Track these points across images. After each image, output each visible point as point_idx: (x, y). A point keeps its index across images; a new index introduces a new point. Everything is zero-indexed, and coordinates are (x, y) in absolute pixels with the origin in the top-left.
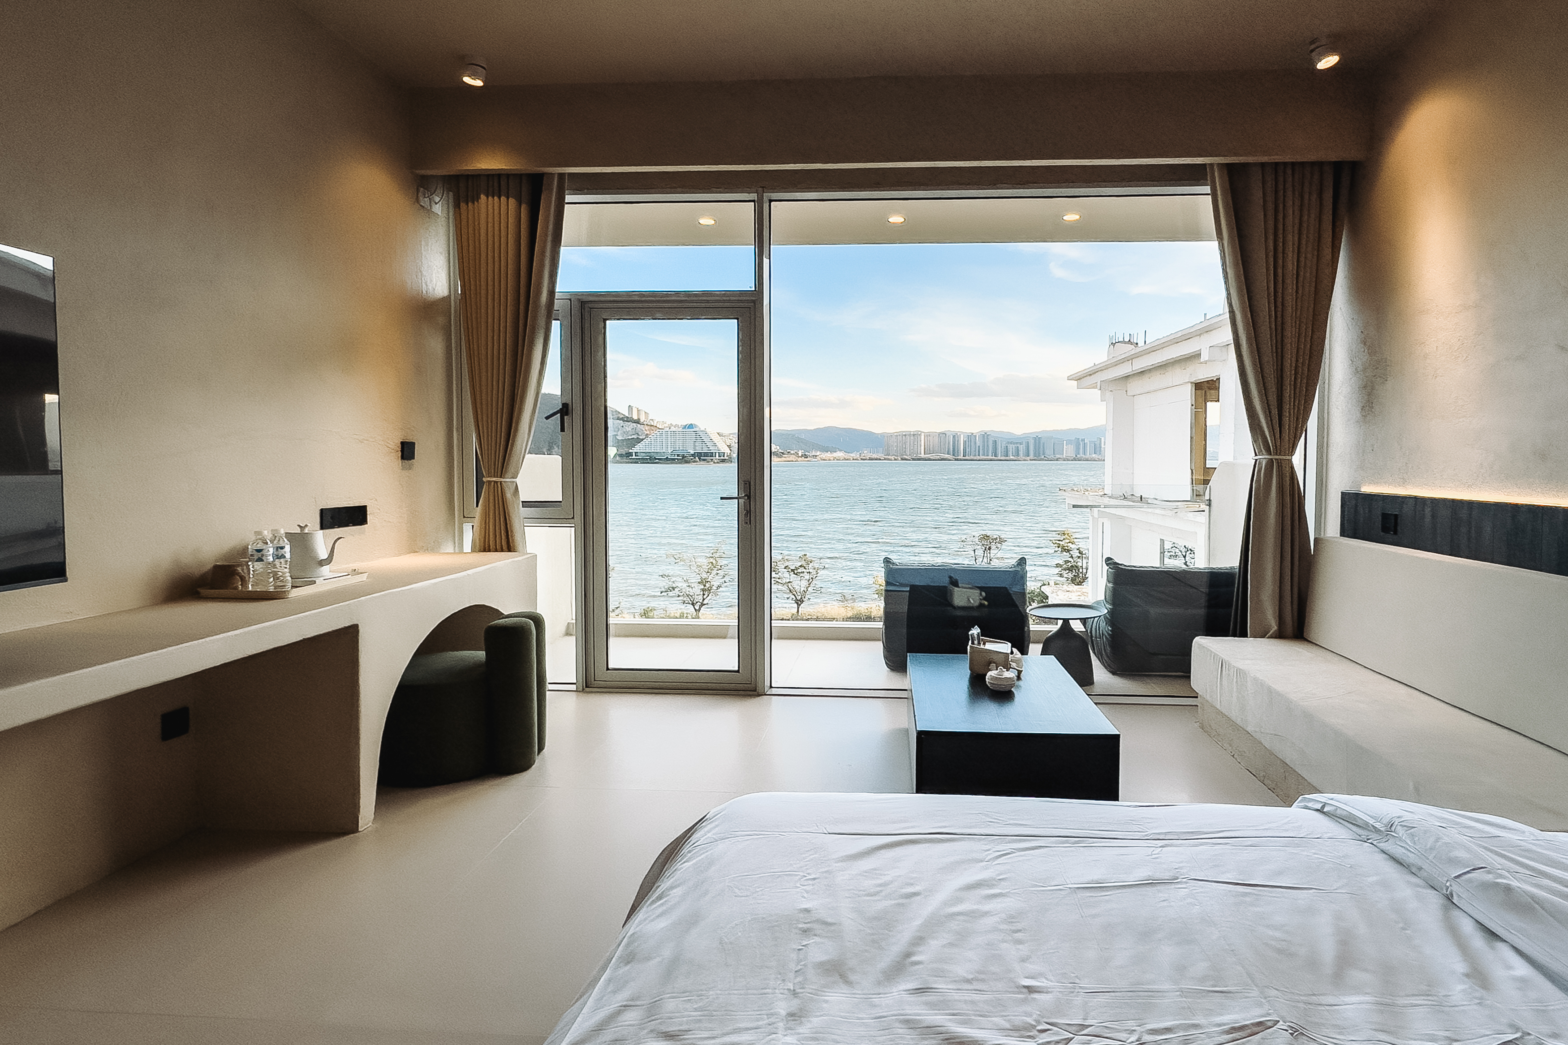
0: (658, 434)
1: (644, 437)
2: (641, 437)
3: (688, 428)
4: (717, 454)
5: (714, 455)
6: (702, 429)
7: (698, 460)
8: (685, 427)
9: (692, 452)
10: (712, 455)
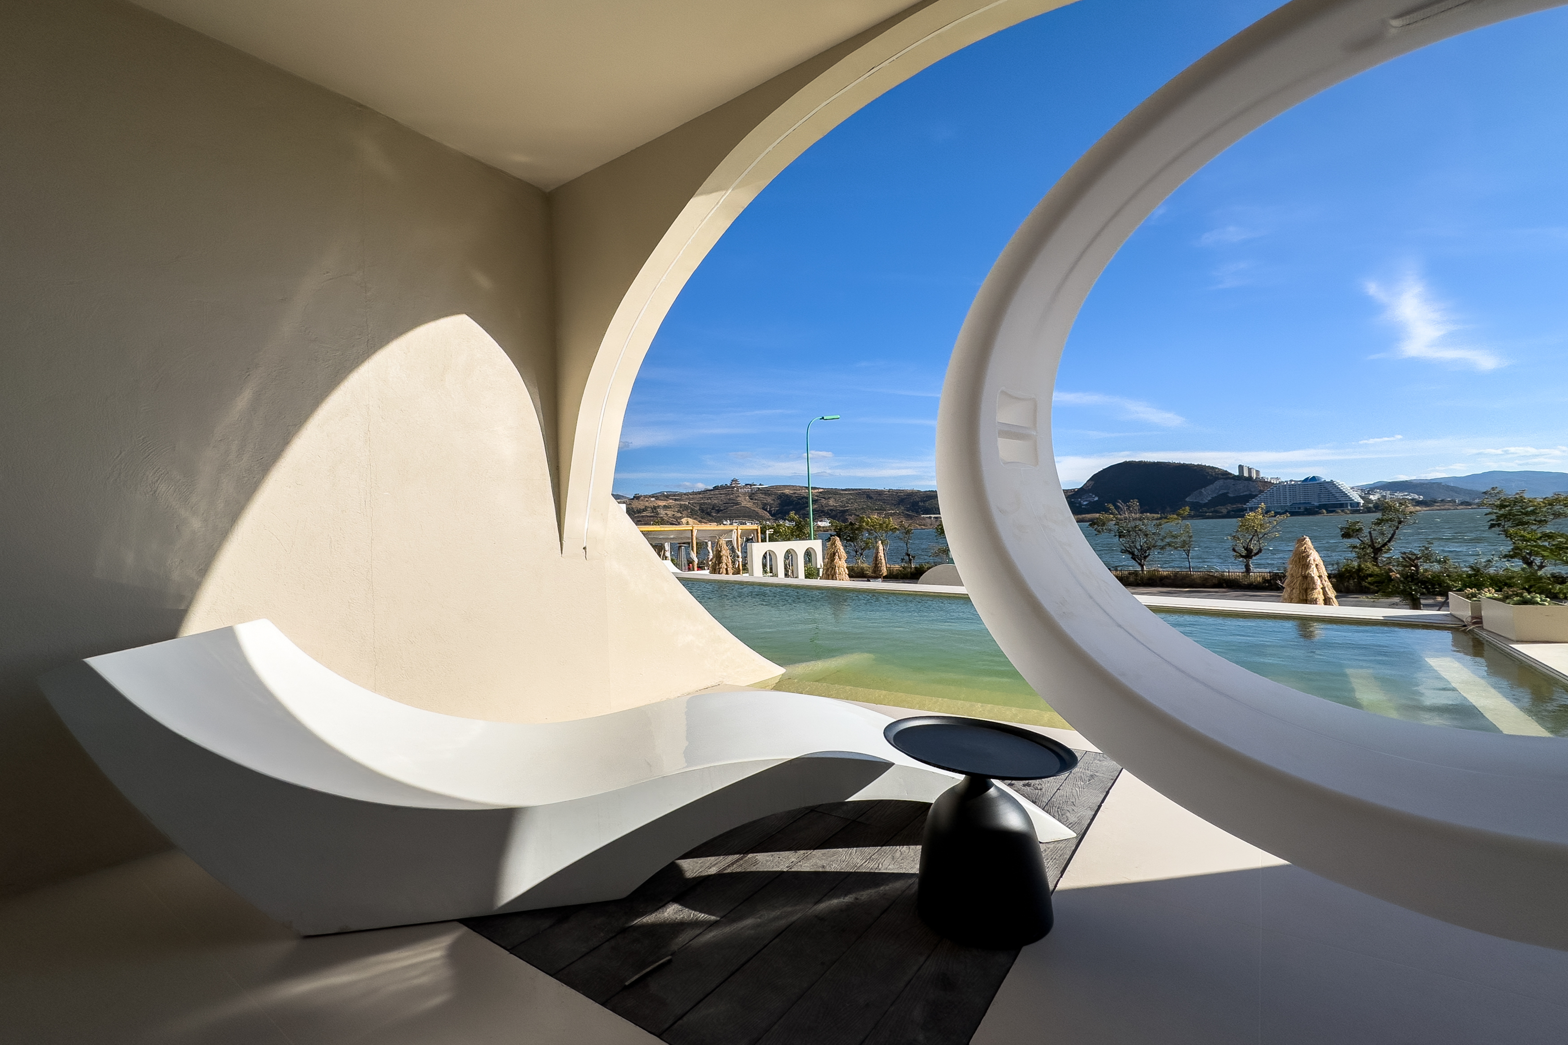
0: (1275, 489)
1: (1258, 493)
2: (1254, 494)
3: (1309, 481)
4: (1349, 505)
5: (1345, 506)
6: (1327, 481)
7: (1324, 511)
8: (1306, 480)
9: (1316, 504)
10: (1342, 506)
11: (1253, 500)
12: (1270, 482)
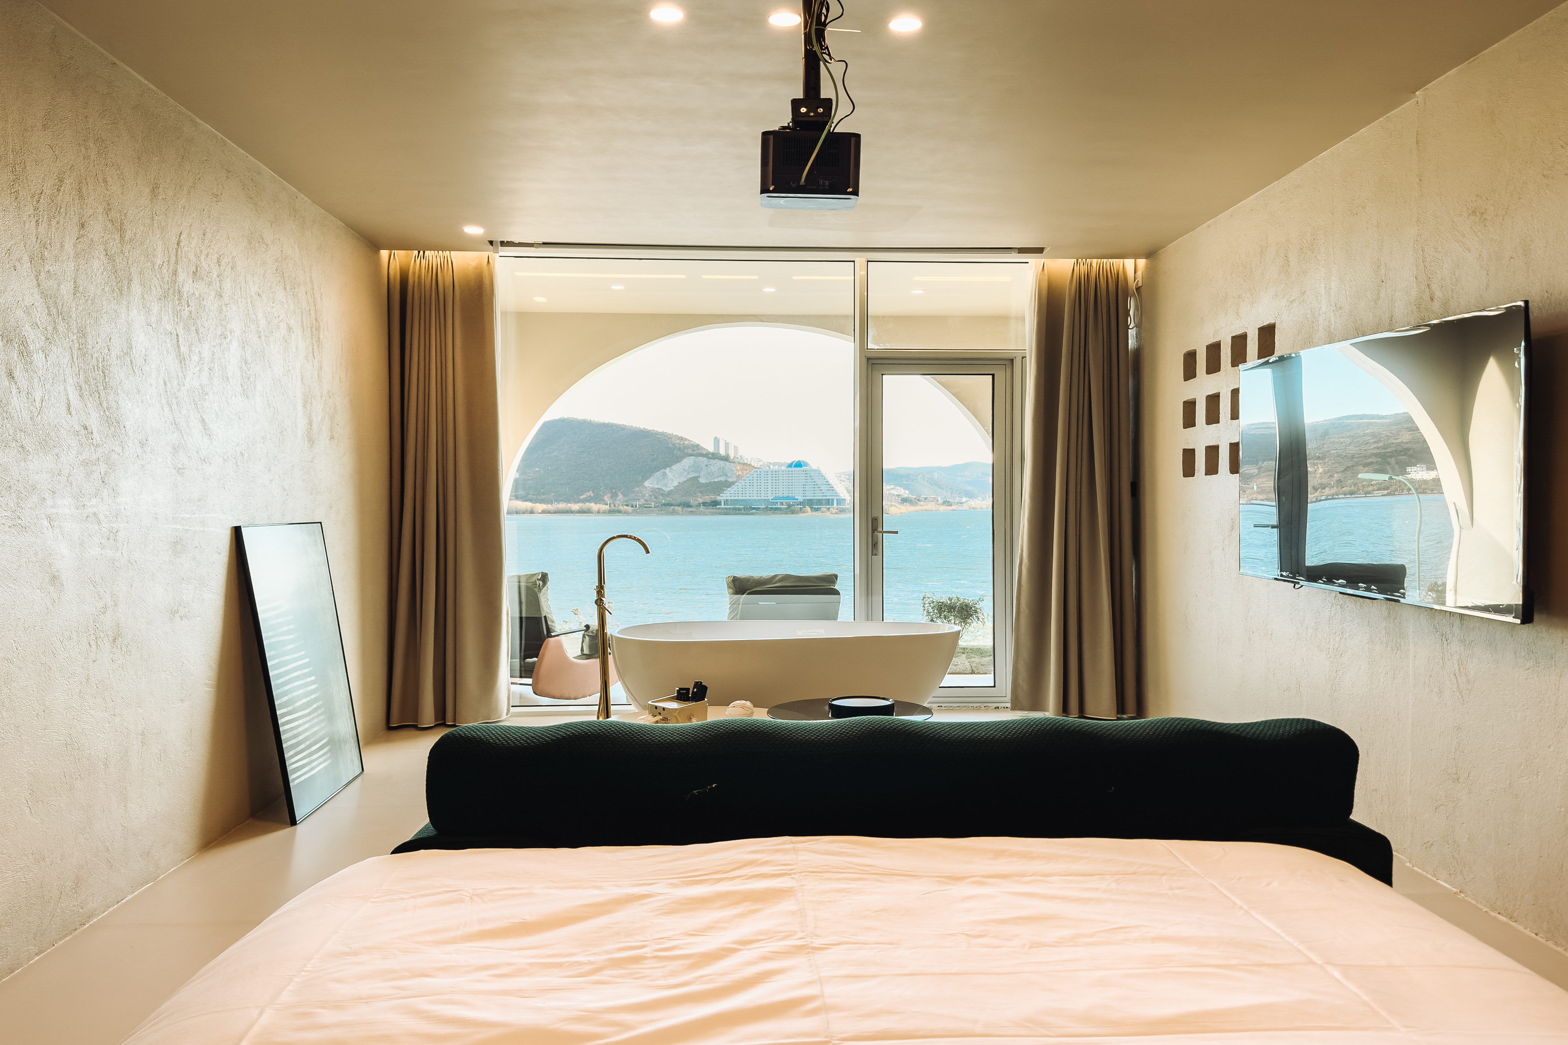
3: (795, 467)
6: (813, 467)
7: (809, 509)
8: (790, 465)
9: (801, 498)
10: (829, 502)
11: (729, 489)
12: (750, 465)
